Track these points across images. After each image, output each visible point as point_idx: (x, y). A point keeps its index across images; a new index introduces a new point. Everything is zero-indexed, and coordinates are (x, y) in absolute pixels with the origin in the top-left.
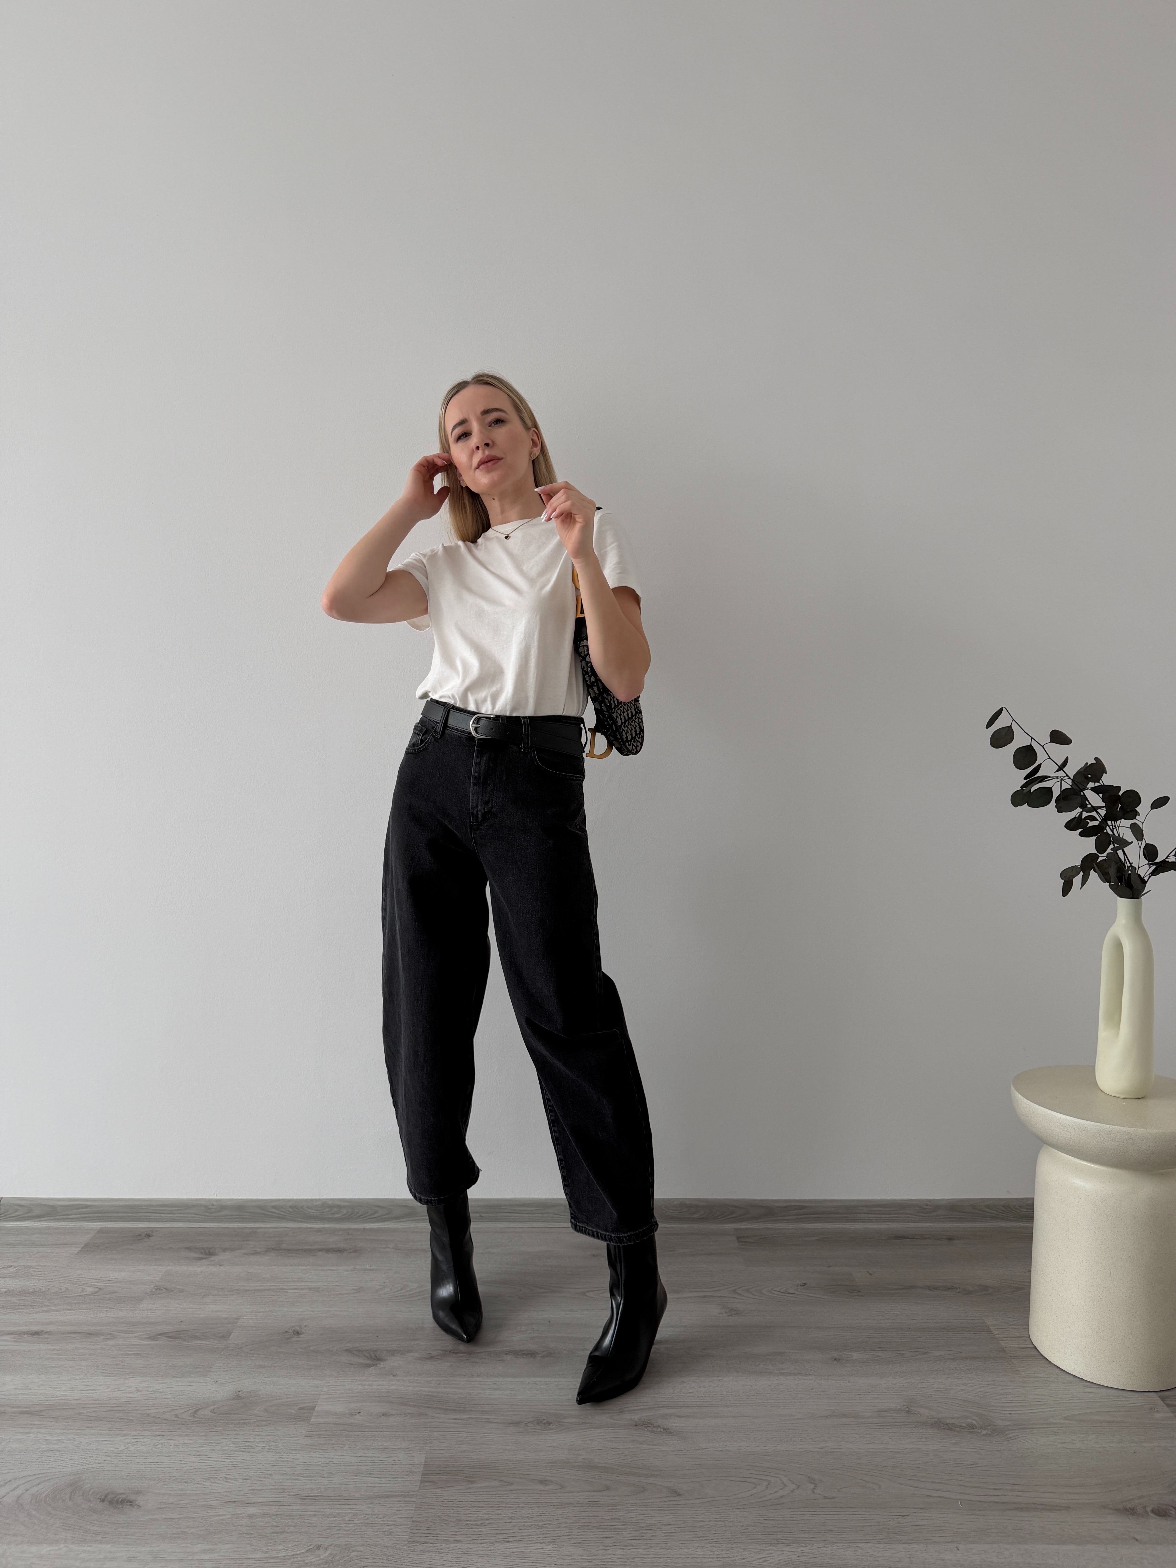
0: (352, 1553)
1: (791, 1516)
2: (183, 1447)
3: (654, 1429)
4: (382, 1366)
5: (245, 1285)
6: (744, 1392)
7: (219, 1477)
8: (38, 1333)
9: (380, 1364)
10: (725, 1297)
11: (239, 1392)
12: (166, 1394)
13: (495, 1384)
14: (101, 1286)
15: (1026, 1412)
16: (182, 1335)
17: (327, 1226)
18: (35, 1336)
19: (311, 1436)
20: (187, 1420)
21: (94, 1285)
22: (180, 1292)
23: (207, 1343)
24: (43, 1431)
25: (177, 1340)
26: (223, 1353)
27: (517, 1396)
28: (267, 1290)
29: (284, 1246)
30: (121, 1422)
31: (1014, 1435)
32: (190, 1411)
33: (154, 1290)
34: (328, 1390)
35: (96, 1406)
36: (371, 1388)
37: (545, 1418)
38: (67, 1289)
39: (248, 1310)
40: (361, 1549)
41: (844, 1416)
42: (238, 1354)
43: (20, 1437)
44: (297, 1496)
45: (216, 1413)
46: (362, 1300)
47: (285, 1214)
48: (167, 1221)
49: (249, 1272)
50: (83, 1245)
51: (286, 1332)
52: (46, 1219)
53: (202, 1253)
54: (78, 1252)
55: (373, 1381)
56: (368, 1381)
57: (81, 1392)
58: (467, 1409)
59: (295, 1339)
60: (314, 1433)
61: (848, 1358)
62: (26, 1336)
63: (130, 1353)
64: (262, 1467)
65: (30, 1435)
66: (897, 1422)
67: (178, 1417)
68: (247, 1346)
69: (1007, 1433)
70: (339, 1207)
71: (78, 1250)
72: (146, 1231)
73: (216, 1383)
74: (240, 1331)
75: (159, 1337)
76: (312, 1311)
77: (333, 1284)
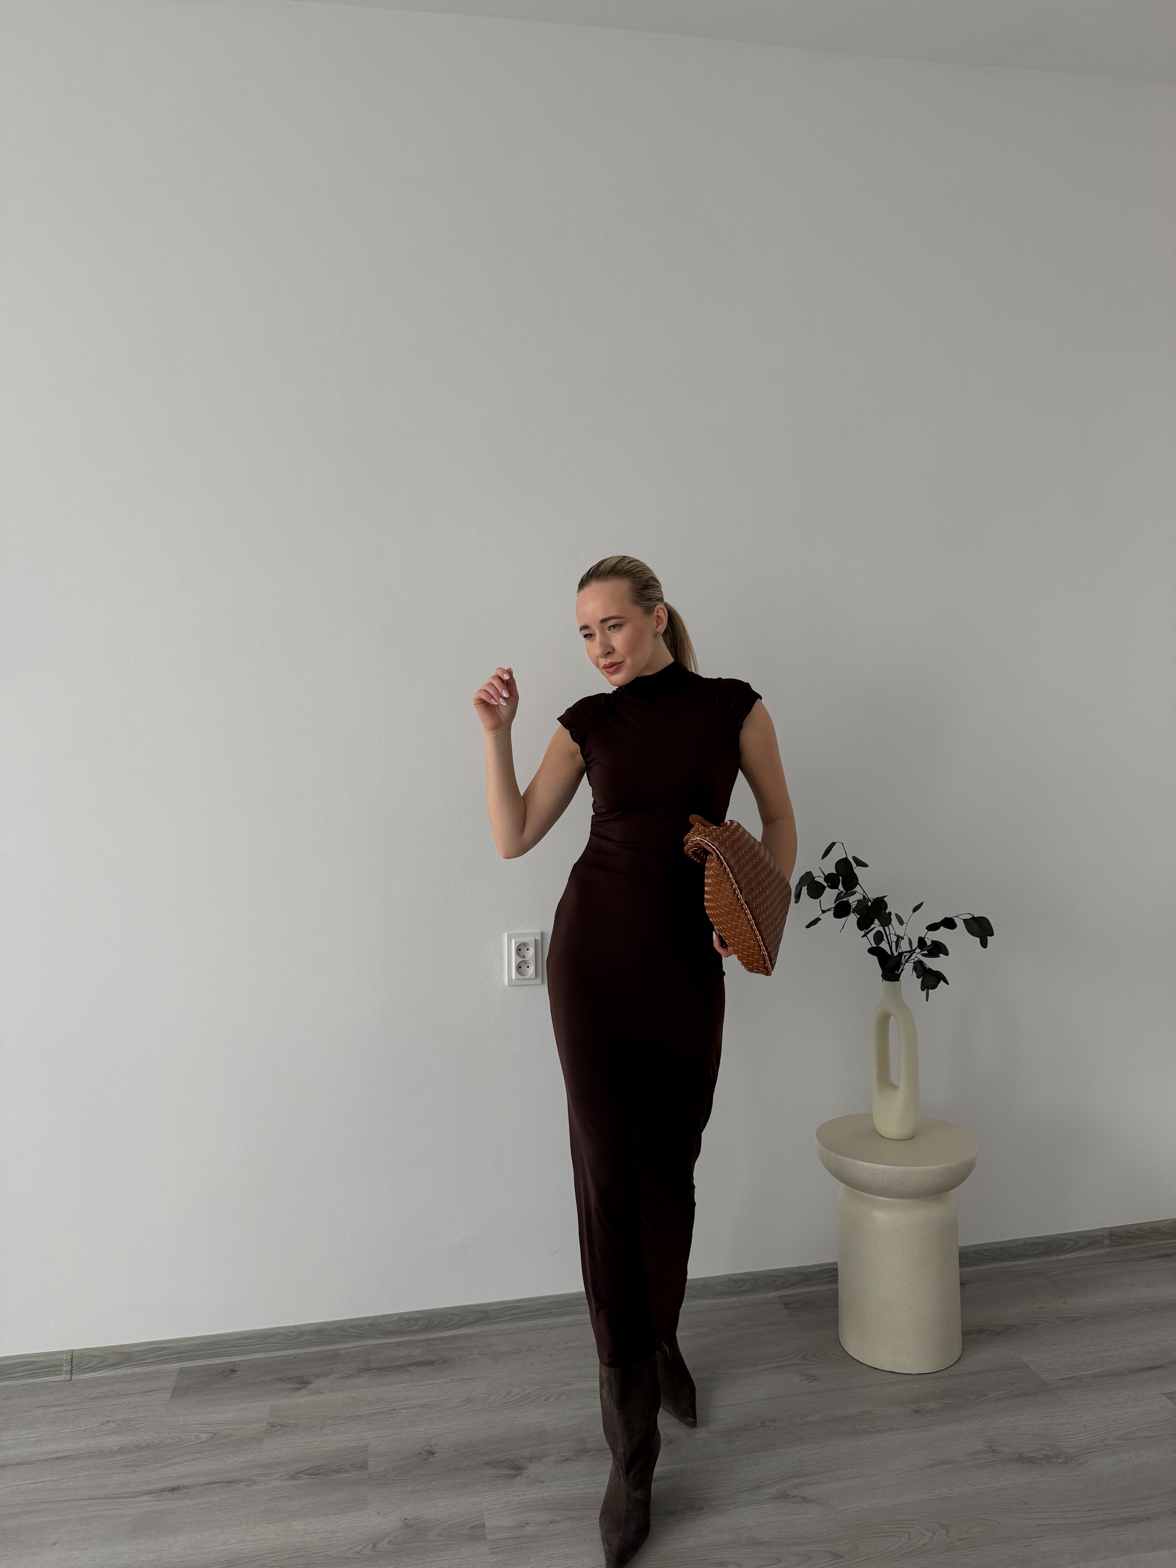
3: (794, 1500)
4: (525, 1475)
5: (356, 1410)
6: (853, 1453)
9: (523, 1473)
10: (798, 1364)
11: (406, 1520)
12: (336, 1532)
14: (212, 1430)
16: (320, 1471)
17: (405, 1339)
18: (176, 1492)
19: (494, 1553)
20: (370, 1556)
21: (207, 1430)
22: (296, 1427)
23: (349, 1475)
25: (319, 1476)
26: (369, 1484)
28: (380, 1413)
29: (373, 1365)
31: (1083, 1459)
32: (368, 1546)
33: (269, 1428)
34: (488, 1507)
36: (527, 1497)
37: (695, 1504)
38: (180, 1438)
39: (372, 1437)
41: (943, 1463)
42: (384, 1482)
46: (475, 1410)
47: (363, 1332)
48: (249, 1353)
49: (353, 1397)
50: (171, 1390)
51: (420, 1453)
52: (122, 1366)
53: (296, 1382)
54: (170, 1398)
55: (525, 1491)
56: (521, 1491)
57: (252, 1543)
59: (431, 1459)
60: (496, 1550)
61: (925, 1408)
62: (165, 1493)
63: (278, 1496)
66: (988, 1463)
67: (361, 1554)
68: (390, 1472)
69: (1077, 1458)
70: (416, 1319)
71: (169, 1395)
72: (229, 1366)
73: (380, 1514)
74: (375, 1459)
75: (300, 1475)
76: (434, 1429)
77: (440, 1399)
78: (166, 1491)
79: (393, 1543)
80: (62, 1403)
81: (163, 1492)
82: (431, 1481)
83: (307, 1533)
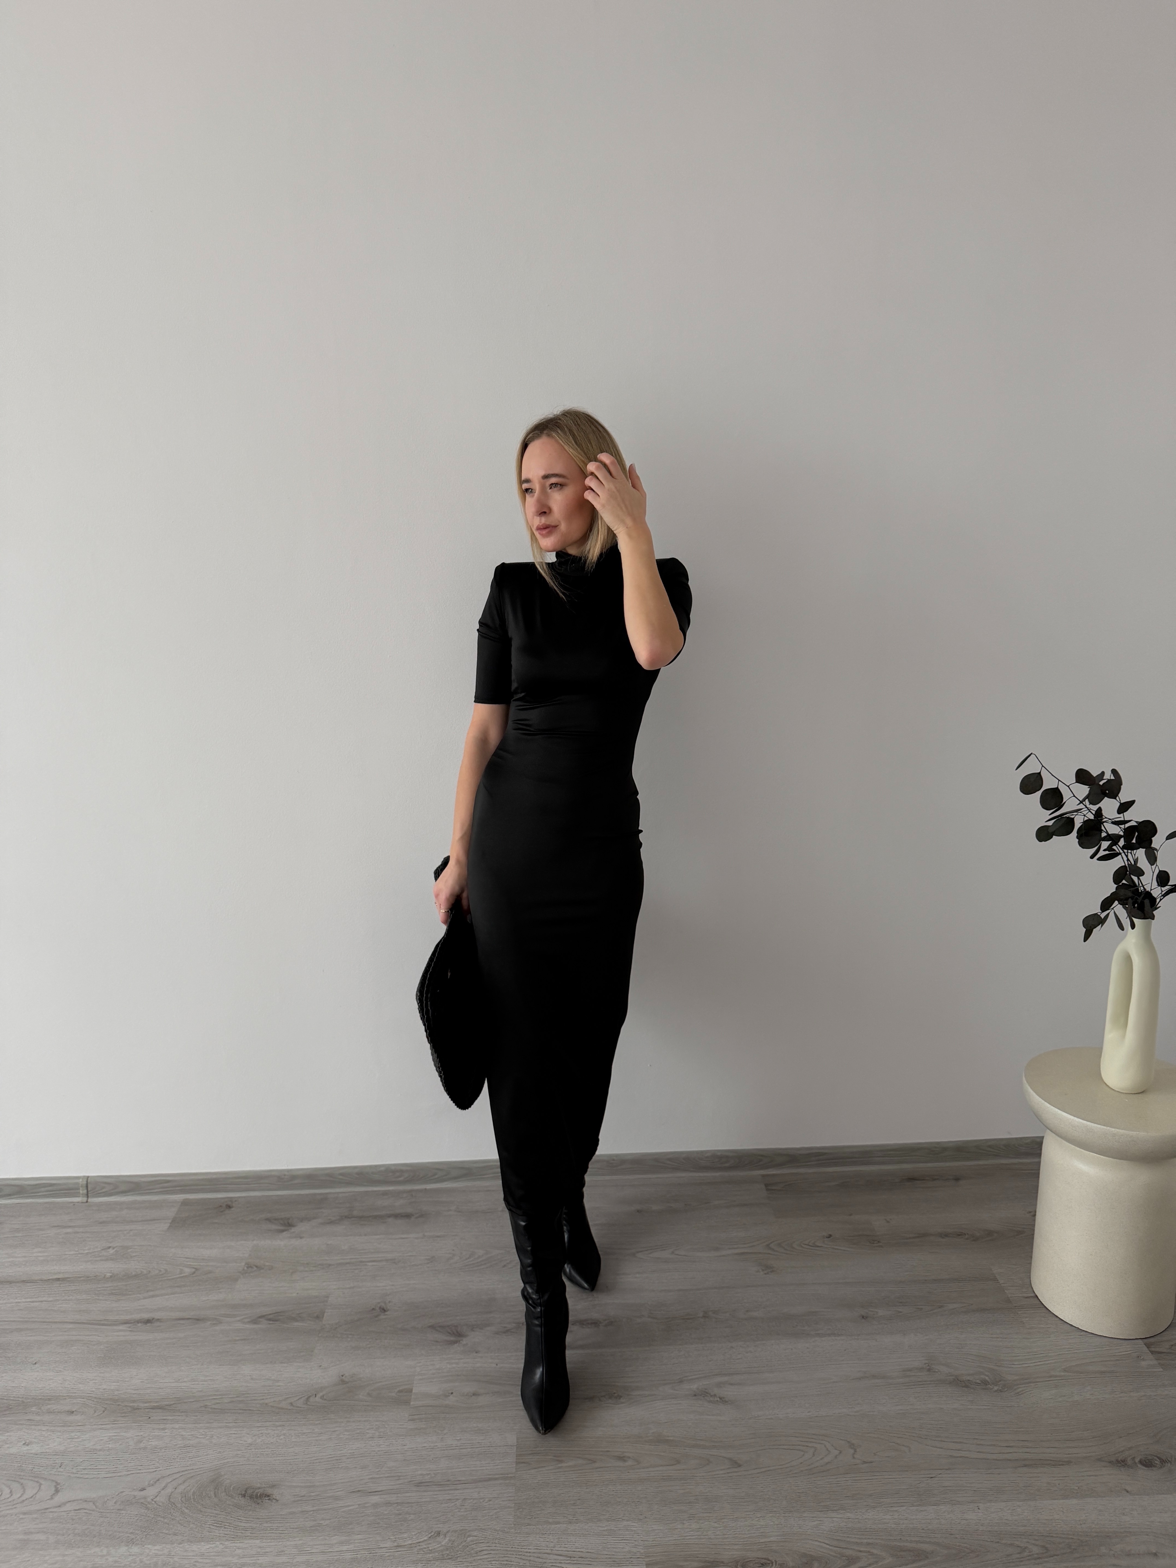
0: (469, 1539)
1: (837, 1483)
2: (303, 1437)
3: (712, 1399)
4: (464, 1342)
5: (327, 1258)
6: (786, 1356)
7: (340, 1466)
8: (150, 1320)
9: (462, 1340)
10: (760, 1253)
11: (342, 1376)
12: (278, 1381)
14: (196, 1265)
15: (1031, 1365)
16: (280, 1317)
17: (391, 1188)
18: (149, 1324)
19: (413, 1420)
20: (301, 1409)
21: (190, 1265)
22: (270, 1270)
23: (304, 1324)
24: (177, 1426)
25: (277, 1322)
26: (320, 1335)
28: (348, 1263)
29: (355, 1213)
30: (243, 1413)
31: (1020, 1389)
32: (303, 1398)
33: (246, 1268)
34: (421, 1371)
35: (217, 1397)
36: (459, 1366)
37: (615, 1391)
38: (166, 1270)
39: (335, 1287)
40: (475, 1533)
41: (874, 1377)
42: (334, 1335)
43: (158, 1434)
44: (411, 1483)
45: (325, 1400)
46: (435, 1270)
47: (351, 1180)
49: (328, 1244)
50: (170, 1221)
51: (373, 1309)
52: (131, 1193)
53: (282, 1224)
54: (168, 1229)
55: (459, 1359)
56: (455, 1359)
57: (202, 1383)
59: (382, 1317)
60: (416, 1417)
61: (874, 1314)
62: (140, 1325)
63: (237, 1338)
64: (376, 1455)
65: (166, 1431)
66: (920, 1382)
68: (341, 1326)
69: (1015, 1387)
70: (402, 1171)
71: (167, 1226)
72: (227, 1202)
73: (320, 1367)
74: (332, 1310)
75: (261, 1320)
76: (393, 1285)
77: (407, 1255)
78: (141, 1322)
79: (325, 1397)
80: (74, 1225)
81: (138, 1323)
82: (376, 1339)
83: (252, 1379)
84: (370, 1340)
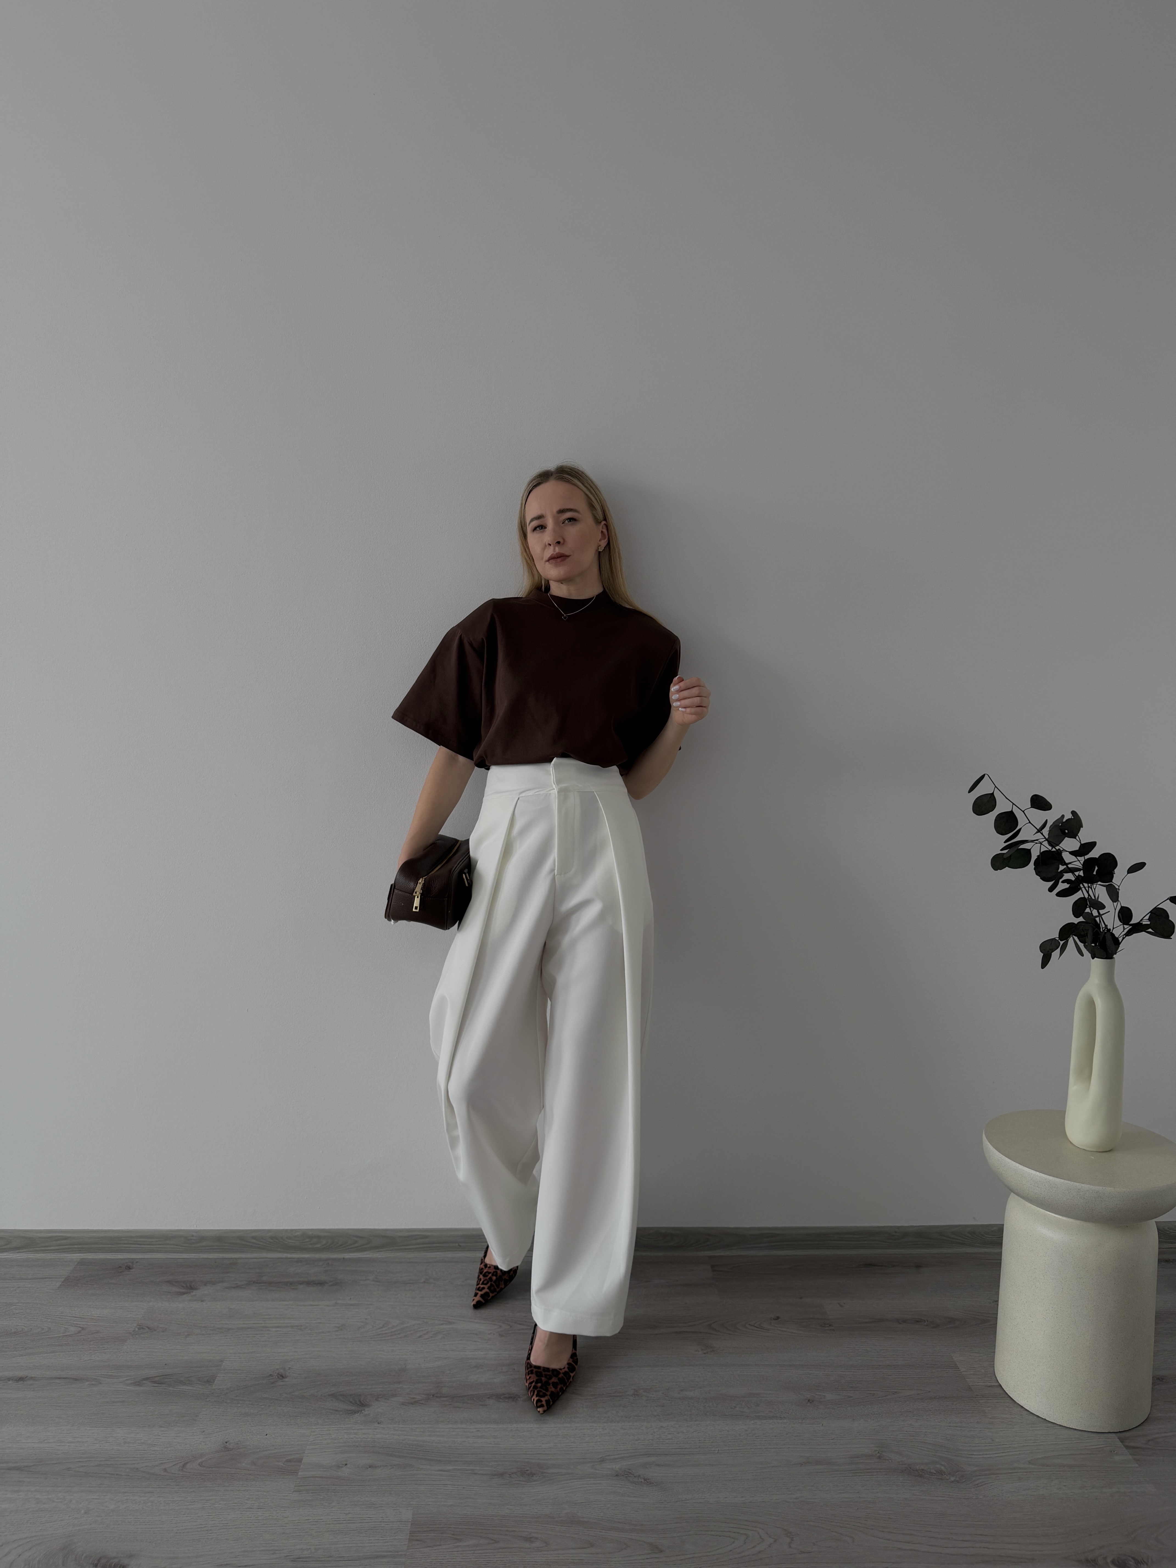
2: (174, 1505)
3: (635, 1480)
4: (366, 1412)
5: (228, 1322)
6: (721, 1438)
7: (210, 1537)
8: (23, 1378)
9: (364, 1410)
11: (226, 1443)
12: (154, 1446)
13: (479, 1431)
14: (83, 1325)
15: (991, 1456)
16: (166, 1380)
17: (307, 1256)
18: (20, 1383)
19: (299, 1491)
20: (176, 1475)
21: (76, 1324)
22: (163, 1332)
23: (191, 1388)
24: (33, 1489)
25: (161, 1385)
26: (207, 1400)
27: (499, 1444)
28: (250, 1328)
29: (265, 1279)
30: (110, 1478)
31: (980, 1481)
32: (179, 1464)
33: (137, 1330)
34: (314, 1441)
35: (83, 1460)
36: (357, 1436)
37: (528, 1469)
38: (50, 1328)
39: (232, 1351)
41: (818, 1462)
42: (223, 1400)
43: (10, 1496)
44: (288, 1557)
45: (204, 1466)
46: (344, 1338)
47: (265, 1244)
48: (147, 1252)
49: (231, 1308)
50: (63, 1280)
51: (271, 1375)
52: (25, 1250)
53: (183, 1287)
54: (59, 1287)
55: (358, 1429)
56: (354, 1430)
57: (69, 1444)
58: (452, 1459)
59: (279, 1383)
60: (302, 1488)
61: (821, 1399)
62: (10, 1382)
63: (116, 1400)
64: (252, 1526)
65: (20, 1494)
66: (869, 1469)
67: (168, 1472)
68: (232, 1391)
69: (974, 1479)
70: (319, 1237)
71: (58, 1284)
72: (127, 1263)
73: (203, 1433)
74: (224, 1375)
75: (144, 1382)
76: (296, 1352)
77: (315, 1322)
78: (12, 1380)
79: (203, 1464)
82: (269, 1406)
83: (125, 1443)
84: (263, 1407)
